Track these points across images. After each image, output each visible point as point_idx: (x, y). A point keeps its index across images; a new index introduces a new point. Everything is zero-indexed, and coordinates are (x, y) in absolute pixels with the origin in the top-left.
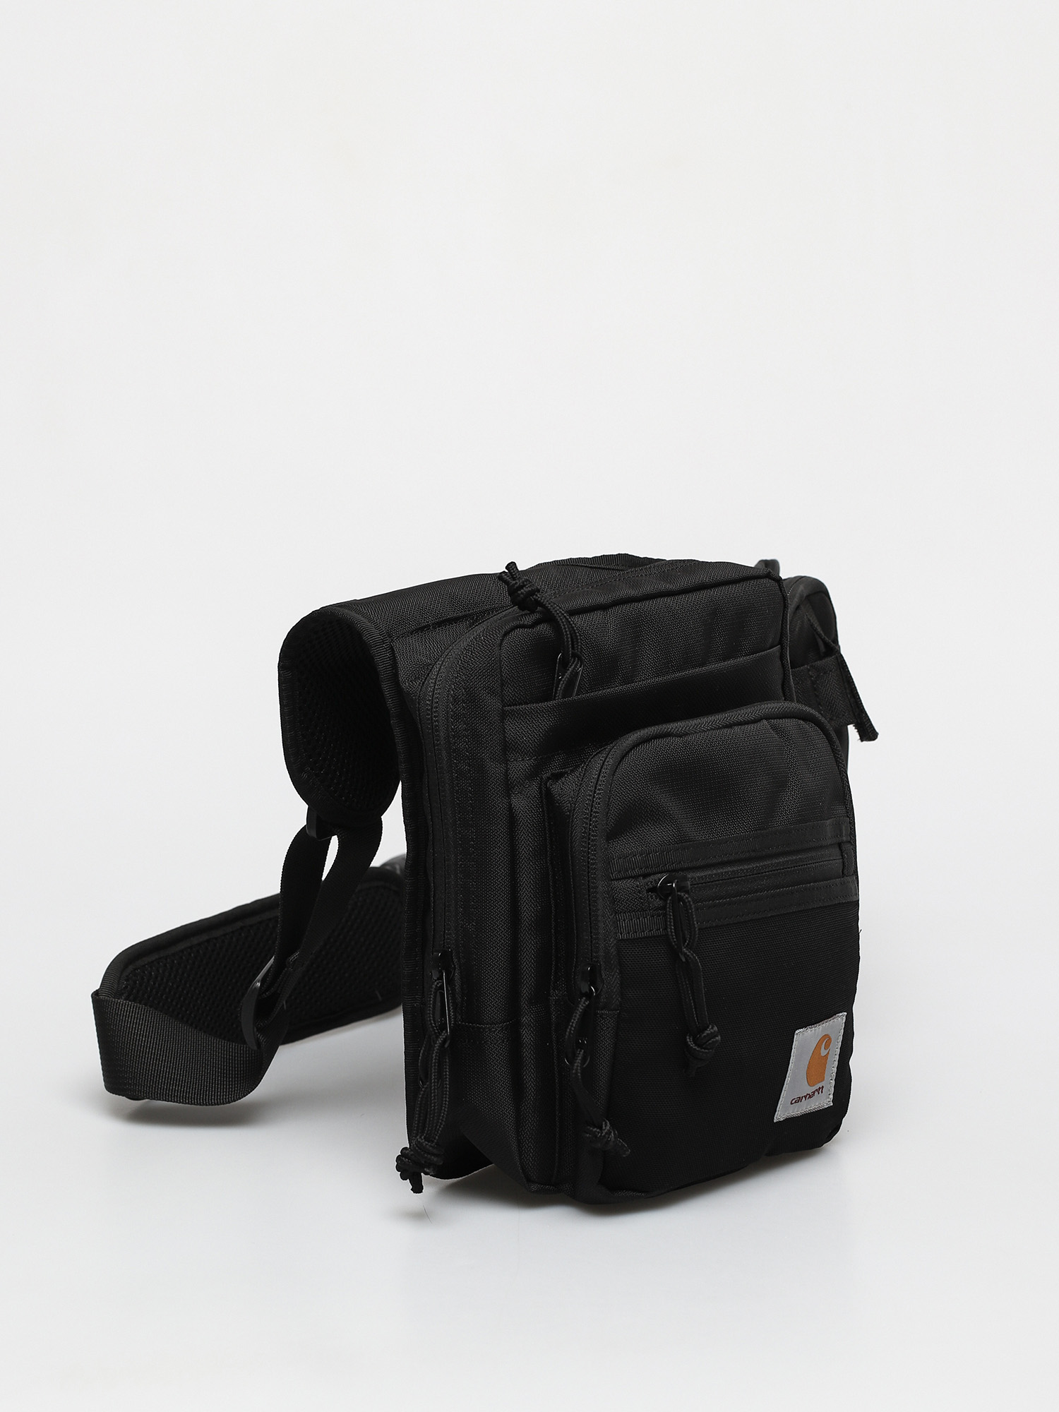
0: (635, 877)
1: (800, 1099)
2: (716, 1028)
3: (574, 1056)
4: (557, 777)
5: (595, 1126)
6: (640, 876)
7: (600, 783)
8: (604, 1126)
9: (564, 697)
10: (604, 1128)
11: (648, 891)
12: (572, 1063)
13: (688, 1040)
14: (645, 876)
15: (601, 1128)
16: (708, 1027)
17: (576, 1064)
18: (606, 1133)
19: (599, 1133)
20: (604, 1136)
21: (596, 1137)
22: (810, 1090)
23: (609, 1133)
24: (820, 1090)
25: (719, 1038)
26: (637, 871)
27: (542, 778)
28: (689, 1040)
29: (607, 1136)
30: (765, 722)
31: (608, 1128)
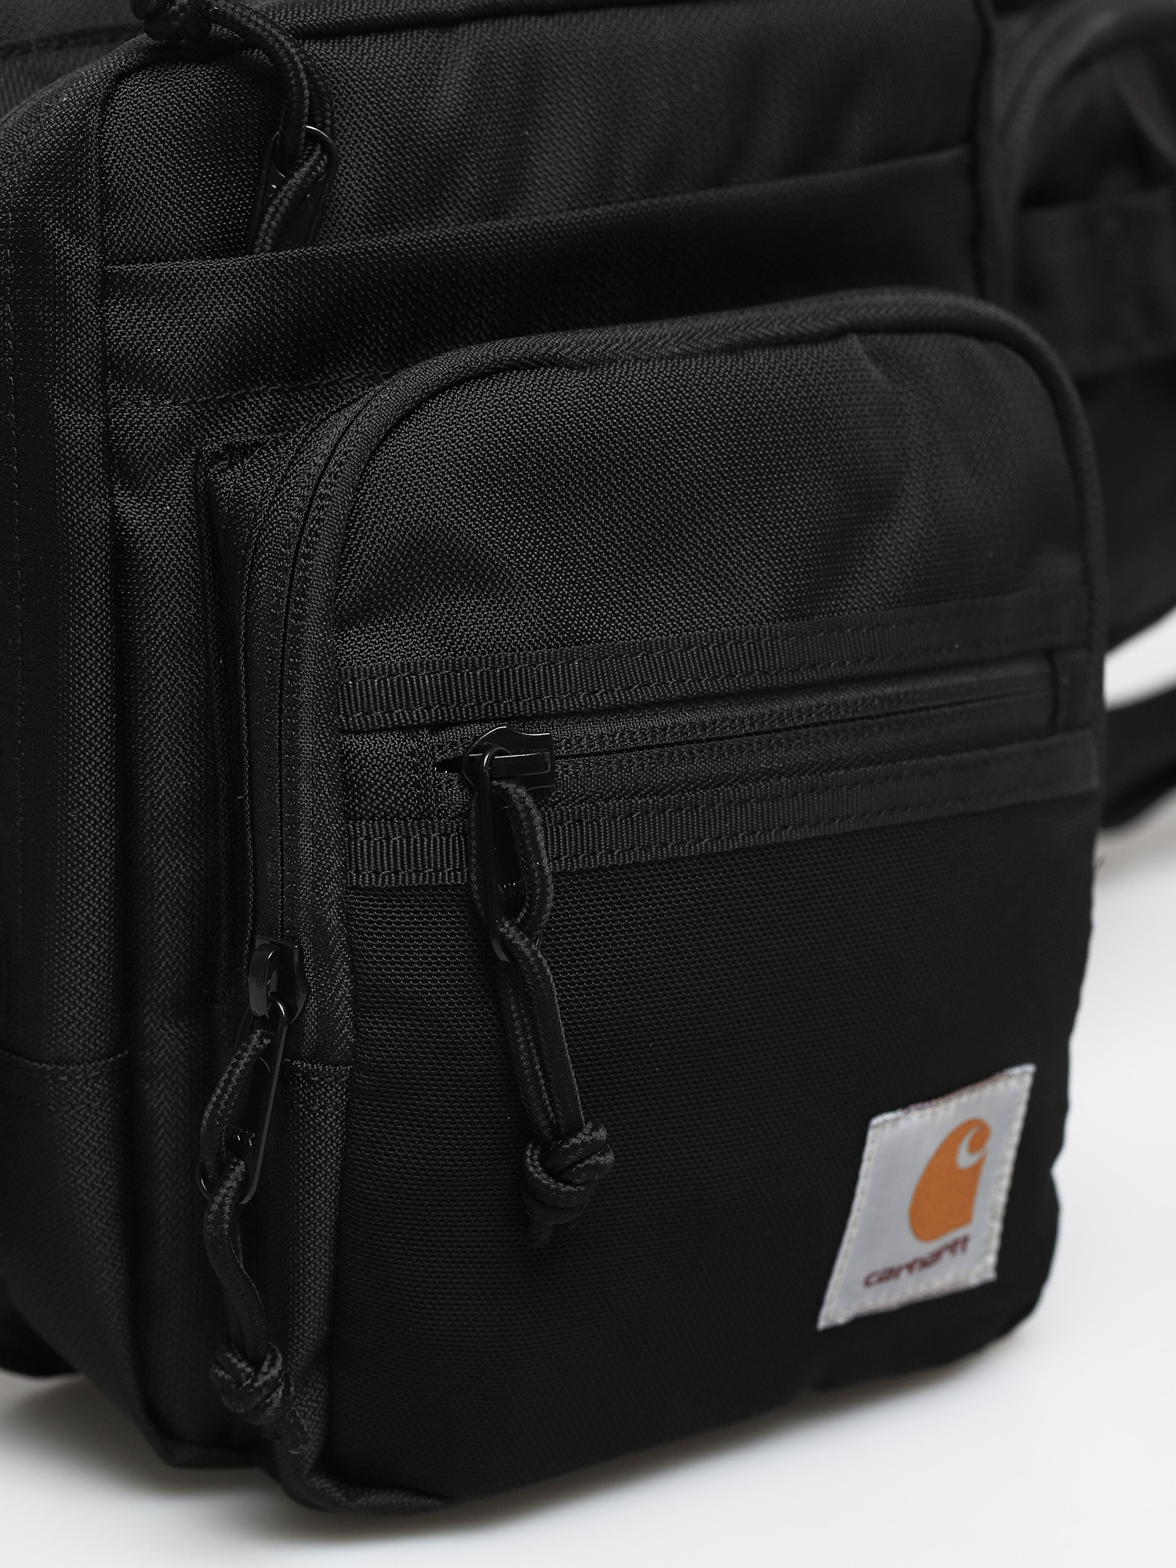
0: (411, 729)
1: (891, 1274)
2: (602, 1134)
3: (223, 1171)
4: (235, 453)
5: (244, 1357)
6: (421, 726)
7: (326, 479)
8: (266, 1363)
9: (275, 248)
10: (264, 1369)
11: (442, 766)
12: (213, 1188)
13: (528, 1153)
14: (435, 727)
15: (257, 1367)
16: (580, 1128)
17: (223, 1191)
18: (265, 1384)
19: (248, 1376)
20: (259, 1390)
21: (239, 1384)
22: (924, 1249)
23: (273, 1385)
24: (959, 1245)
25: (610, 1158)
26: (418, 714)
27: (199, 455)
28: (531, 1158)
29: (265, 1392)
30: (854, 341)
31: (274, 1372)
